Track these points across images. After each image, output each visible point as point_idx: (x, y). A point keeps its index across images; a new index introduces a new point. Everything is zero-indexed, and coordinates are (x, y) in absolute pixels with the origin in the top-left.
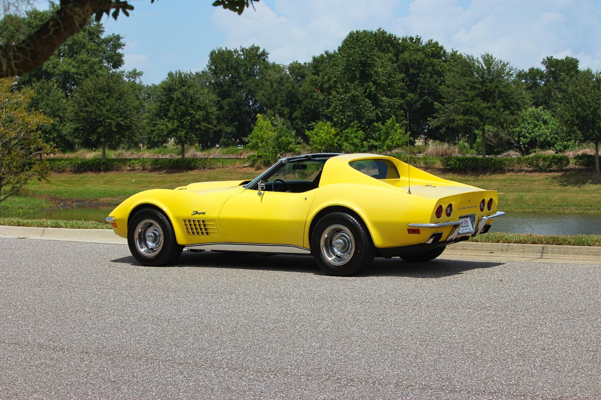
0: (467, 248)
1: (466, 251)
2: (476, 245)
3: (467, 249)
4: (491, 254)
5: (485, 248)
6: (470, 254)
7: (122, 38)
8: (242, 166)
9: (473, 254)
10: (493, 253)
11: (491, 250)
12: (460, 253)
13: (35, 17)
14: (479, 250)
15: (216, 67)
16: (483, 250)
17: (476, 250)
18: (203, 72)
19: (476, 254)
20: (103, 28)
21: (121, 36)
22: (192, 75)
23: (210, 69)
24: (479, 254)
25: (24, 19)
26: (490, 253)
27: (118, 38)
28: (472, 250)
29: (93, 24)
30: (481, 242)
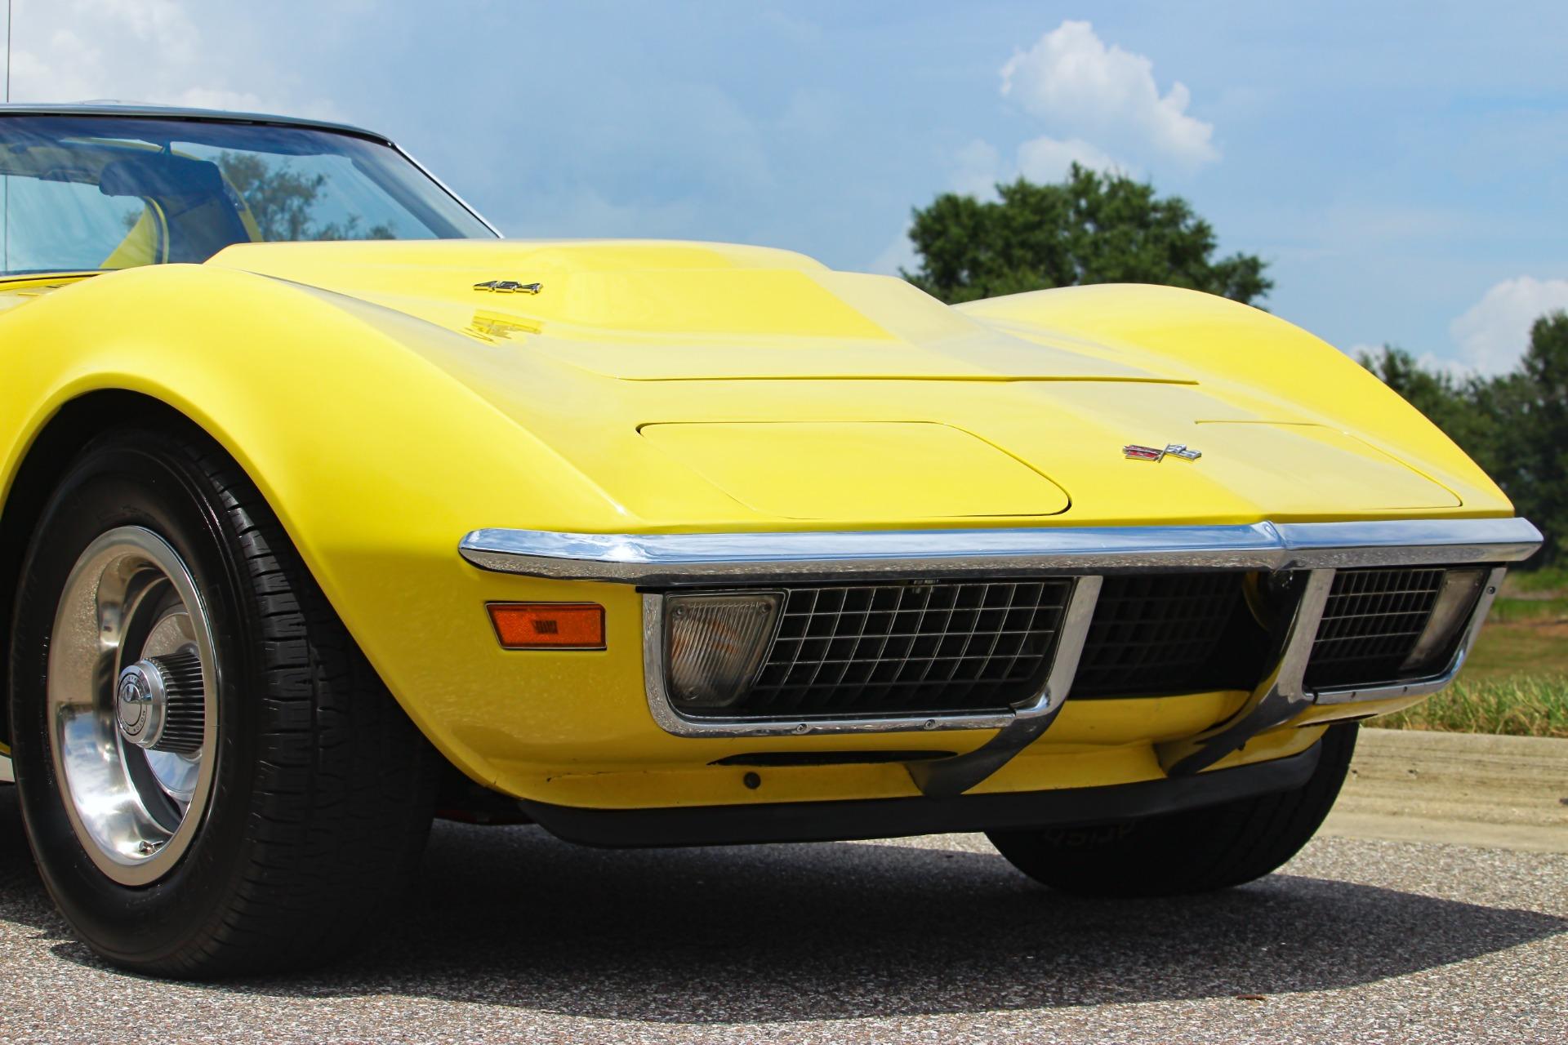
0: (1435, 768)
1: (1429, 790)
2: (1491, 750)
3: (1435, 779)
5: (1535, 773)
6: (1447, 807)
7: (1264, 266)
8: (1555, 619)
9: (1460, 809)
12: (1391, 805)
13: (1024, 202)
14: (1502, 786)
15: (1547, 363)
16: (1525, 783)
17: (1482, 782)
18: (1514, 377)
19: (1483, 808)
20: (1214, 237)
21: (1262, 259)
22: (1483, 383)
23: (1531, 367)
24: (1497, 812)
25: (992, 207)
27: (1253, 265)
28: (1460, 781)
29: (1187, 227)
30: (1544, 732)
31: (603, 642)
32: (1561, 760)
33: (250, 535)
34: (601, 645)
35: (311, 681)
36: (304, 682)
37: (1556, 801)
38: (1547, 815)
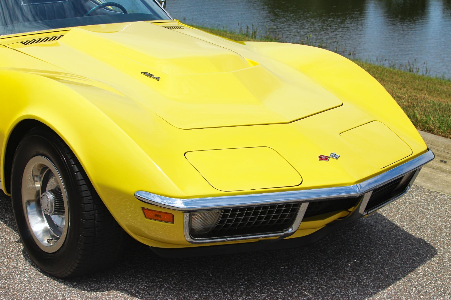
4: (442, 165)
10: (445, 162)
11: (444, 157)
26: (442, 161)
30: (438, 133)
31: (173, 221)
32: (441, 148)
33: (78, 173)
34: (173, 222)
35: (94, 215)
36: (92, 215)
37: (439, 160)
38: (436, 164)
